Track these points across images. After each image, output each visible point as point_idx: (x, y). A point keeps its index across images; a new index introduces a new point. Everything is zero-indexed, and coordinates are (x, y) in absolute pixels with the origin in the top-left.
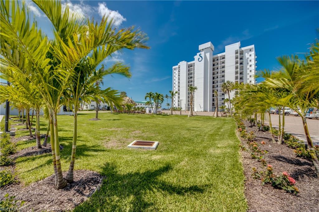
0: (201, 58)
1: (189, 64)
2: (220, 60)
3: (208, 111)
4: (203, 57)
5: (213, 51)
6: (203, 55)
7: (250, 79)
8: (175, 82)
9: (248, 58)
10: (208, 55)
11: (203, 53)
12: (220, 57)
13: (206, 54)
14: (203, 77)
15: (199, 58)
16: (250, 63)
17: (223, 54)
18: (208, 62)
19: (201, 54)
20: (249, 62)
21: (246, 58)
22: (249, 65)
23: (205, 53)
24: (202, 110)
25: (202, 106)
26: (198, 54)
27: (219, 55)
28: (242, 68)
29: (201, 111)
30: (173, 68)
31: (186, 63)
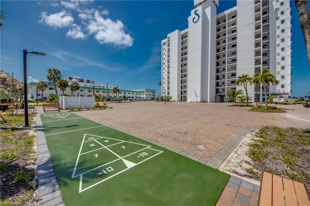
0: (197, 17)
1: (182, 33)
2: (228, 20)
3: (209, 101)
4: (201, 15)
5: (217, 6)
6: (200, 12)
7: (281, 45)
9: (277, 10)
10: (208, 11)
11: (199, 9)
12: (229, 15)
13: (205, 10)
14: (200, 46)
15: (194, 18)
16: (282, 18)
17: (233, 9)
18: (208, 21)
19: (197, 11)
20: (279, 15)
21: (274, 9)
22: (279, 21)
23: (203, 9)
24: (199, 99)
25: (199, 93)
26: (193, 12)
27: (227, 12)
28: (266, 28)
29: (197, 102)
30: (162, 43)
31: (177, 32)
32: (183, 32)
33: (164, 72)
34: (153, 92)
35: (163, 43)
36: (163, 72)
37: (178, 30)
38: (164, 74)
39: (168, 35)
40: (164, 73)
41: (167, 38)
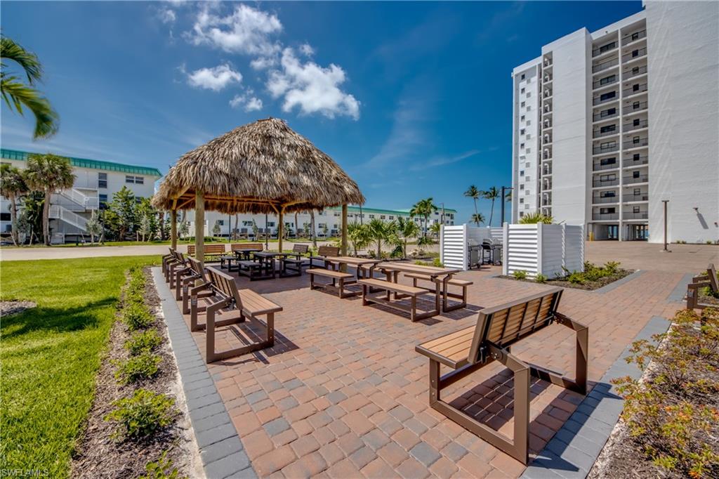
1: (594, 39)
8: (522, 126)
30: (513, 75)
31: (584, 34)
32: (597, 35)
33: (520, 155)
34: (449, 215)
35: (517, 75)
36: (516, 158)
37: (584, 29)
38: (520, 161)
39: (545, 49)
40: (523, 158)
41: (541, 55)
